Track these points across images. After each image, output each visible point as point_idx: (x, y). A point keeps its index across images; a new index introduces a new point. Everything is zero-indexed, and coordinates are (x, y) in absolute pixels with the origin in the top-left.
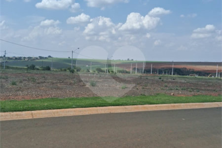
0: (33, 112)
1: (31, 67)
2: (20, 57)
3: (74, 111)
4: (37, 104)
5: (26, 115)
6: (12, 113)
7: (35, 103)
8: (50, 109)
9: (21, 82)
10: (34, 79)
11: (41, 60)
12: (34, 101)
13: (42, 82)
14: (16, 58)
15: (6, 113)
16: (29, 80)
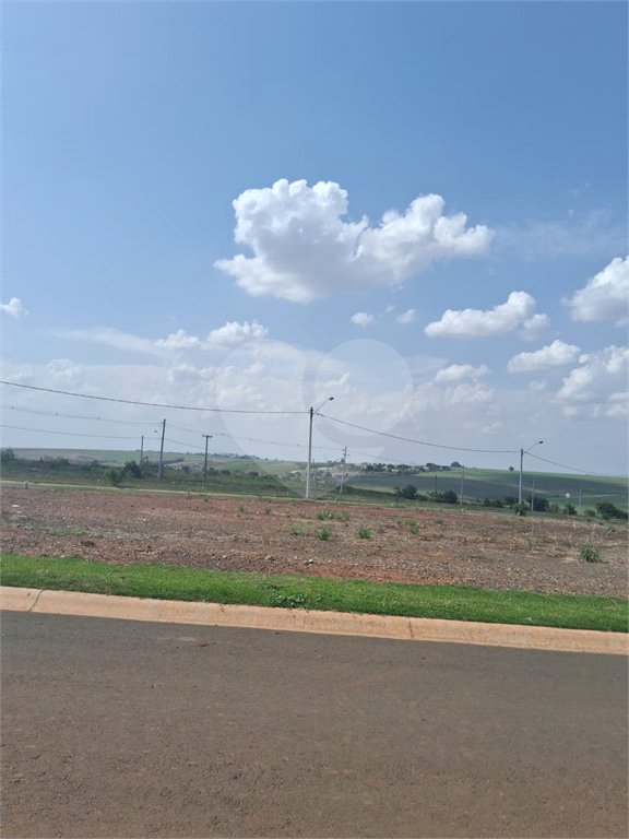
0: (412, 619)
1: (405, 491)
2: (380, 466)
3: (531, 634)
4: (424, 599)
5: (393, 627)
6: (357, 615)
7: (416, 595)
8: (460, 619)
9: (381, 532)
10: (413, 525)
11: (432, 474)
12: (416, 588)
13: (434, 536)
14: (370, 468)
15: (345, 614)
16: (400, 529)
